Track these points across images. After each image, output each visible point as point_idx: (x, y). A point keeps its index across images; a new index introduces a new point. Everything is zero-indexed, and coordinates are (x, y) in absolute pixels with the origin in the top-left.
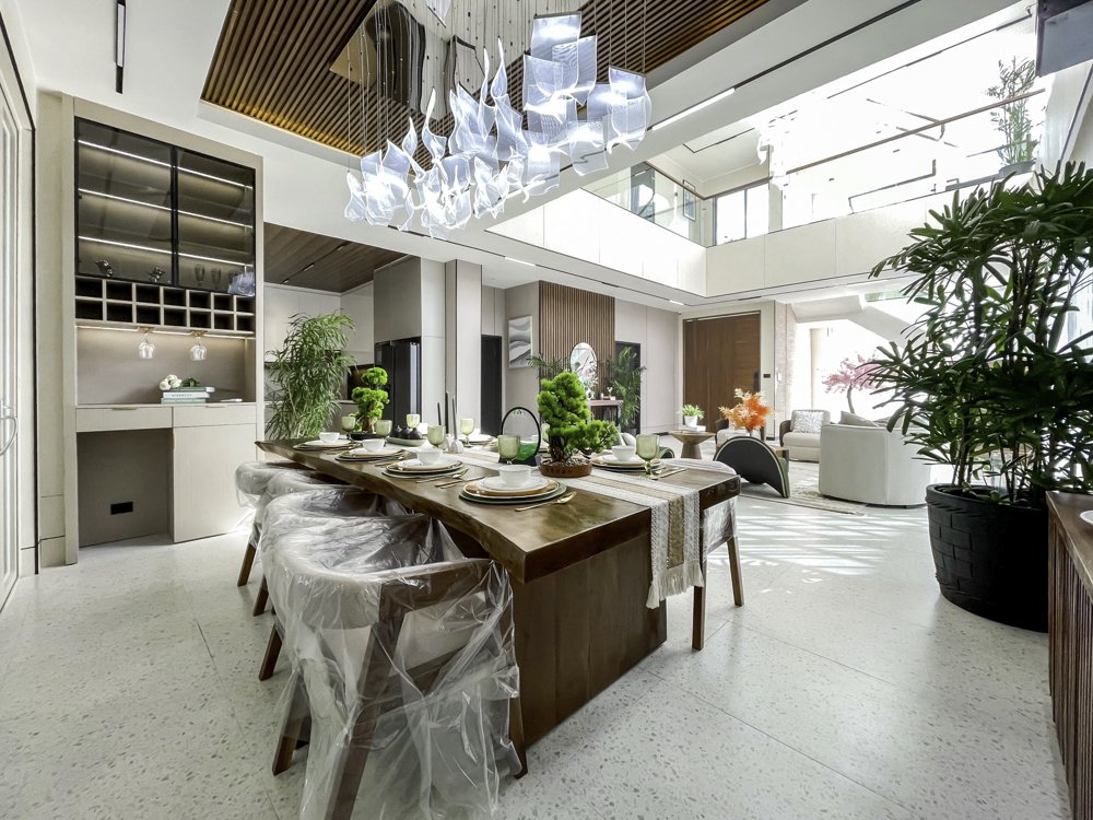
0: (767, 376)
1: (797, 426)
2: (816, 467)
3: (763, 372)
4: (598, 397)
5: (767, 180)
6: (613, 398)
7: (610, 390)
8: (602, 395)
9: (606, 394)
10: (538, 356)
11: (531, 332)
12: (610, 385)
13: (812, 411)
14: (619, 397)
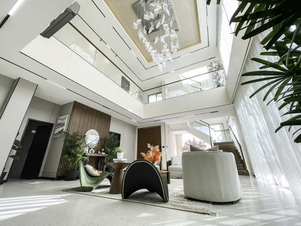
0: (164, 147)
1: (173, 162)
2: (181, 181)
3: (162, 146)
4: (97, 152)
5: (161, 92)
6: (103, 153)
7: (103, 150)
8: (99, 152)
9: (101, 151)
10: (67, 131)
11: (66, 121)
12: (104, 148)
13: (178, 156)
14: (107, 153)
